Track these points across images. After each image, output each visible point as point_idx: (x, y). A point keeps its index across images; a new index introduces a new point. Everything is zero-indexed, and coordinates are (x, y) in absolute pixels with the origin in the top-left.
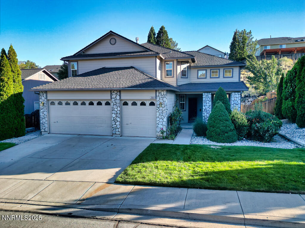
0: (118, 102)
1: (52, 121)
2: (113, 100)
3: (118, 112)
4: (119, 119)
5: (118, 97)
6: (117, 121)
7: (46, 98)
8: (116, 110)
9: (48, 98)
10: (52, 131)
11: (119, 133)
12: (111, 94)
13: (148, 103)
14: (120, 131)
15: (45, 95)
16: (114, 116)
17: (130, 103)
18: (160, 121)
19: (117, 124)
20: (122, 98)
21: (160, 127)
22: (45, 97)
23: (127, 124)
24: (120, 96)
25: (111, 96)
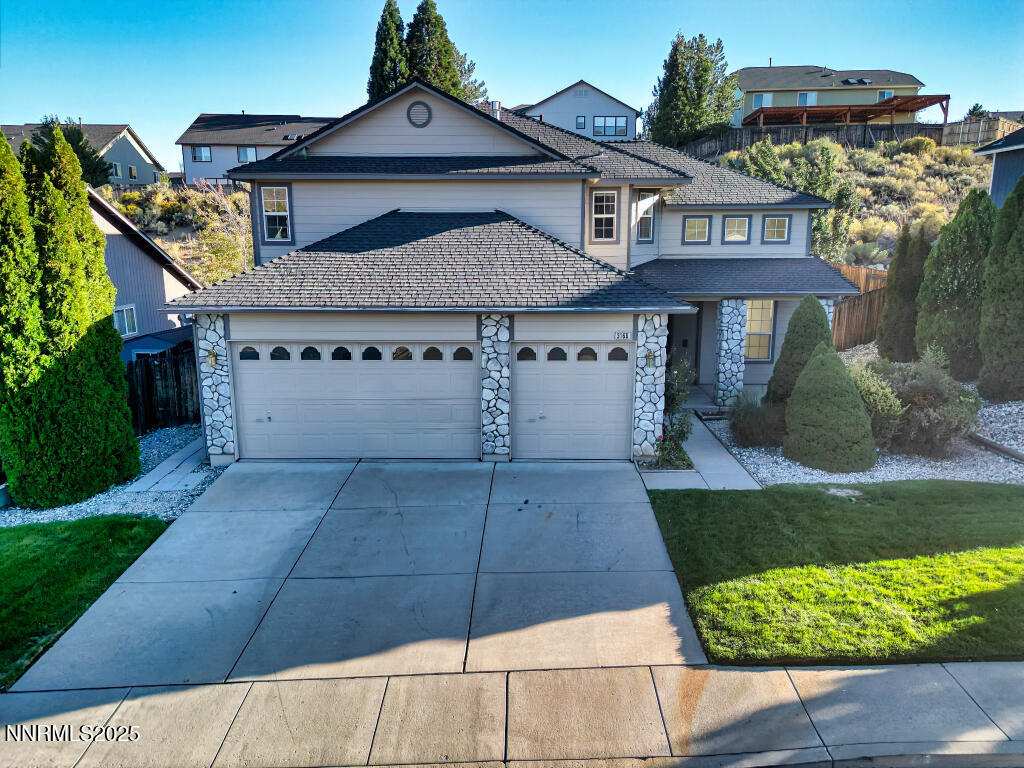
0: (504, 349)
1: (250, 415)
2: (486, 343)
3: (505, 383)
4: (505, 407)
5: (504, 335)
6: (499, 412)
7: (227, 335)
8: (496, 375)
9: (234, 336)
10: (251, 450)
11: (507, 450)
12: (480, 324)
13: (603, 352)
14: (507, 444)
15: (220, 324)
16: (488, 394)
17: (542, 352)
18: (645, 409)
19: (499, 420)
20: (518, 337)
21: (646, 429)
22: (222, 334)
23: (532, 421)
24: (511, 329)
25: (479, 332)
